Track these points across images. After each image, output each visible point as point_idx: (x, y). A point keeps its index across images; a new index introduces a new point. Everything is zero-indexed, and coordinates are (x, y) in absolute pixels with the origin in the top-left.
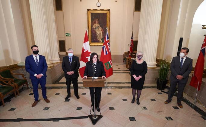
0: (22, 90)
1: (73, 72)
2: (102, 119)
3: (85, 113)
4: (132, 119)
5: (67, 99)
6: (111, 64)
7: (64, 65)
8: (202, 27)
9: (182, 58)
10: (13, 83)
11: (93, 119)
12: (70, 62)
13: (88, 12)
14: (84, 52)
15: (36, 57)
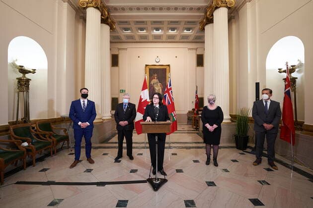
0: (62, 149)
1: (126, 122)
2: (166, 184)
3: (142, 177)
4: (211, 184)
5: (117, 160)
6: (175, 116)
7: (118, 114)
8: (278, 71)
9: (266, 102)
10: (52, 137)
11: (154, 183)
12: (125, 110)
13: (146, 67)
14: (142, 101)
15: (84, 101)
